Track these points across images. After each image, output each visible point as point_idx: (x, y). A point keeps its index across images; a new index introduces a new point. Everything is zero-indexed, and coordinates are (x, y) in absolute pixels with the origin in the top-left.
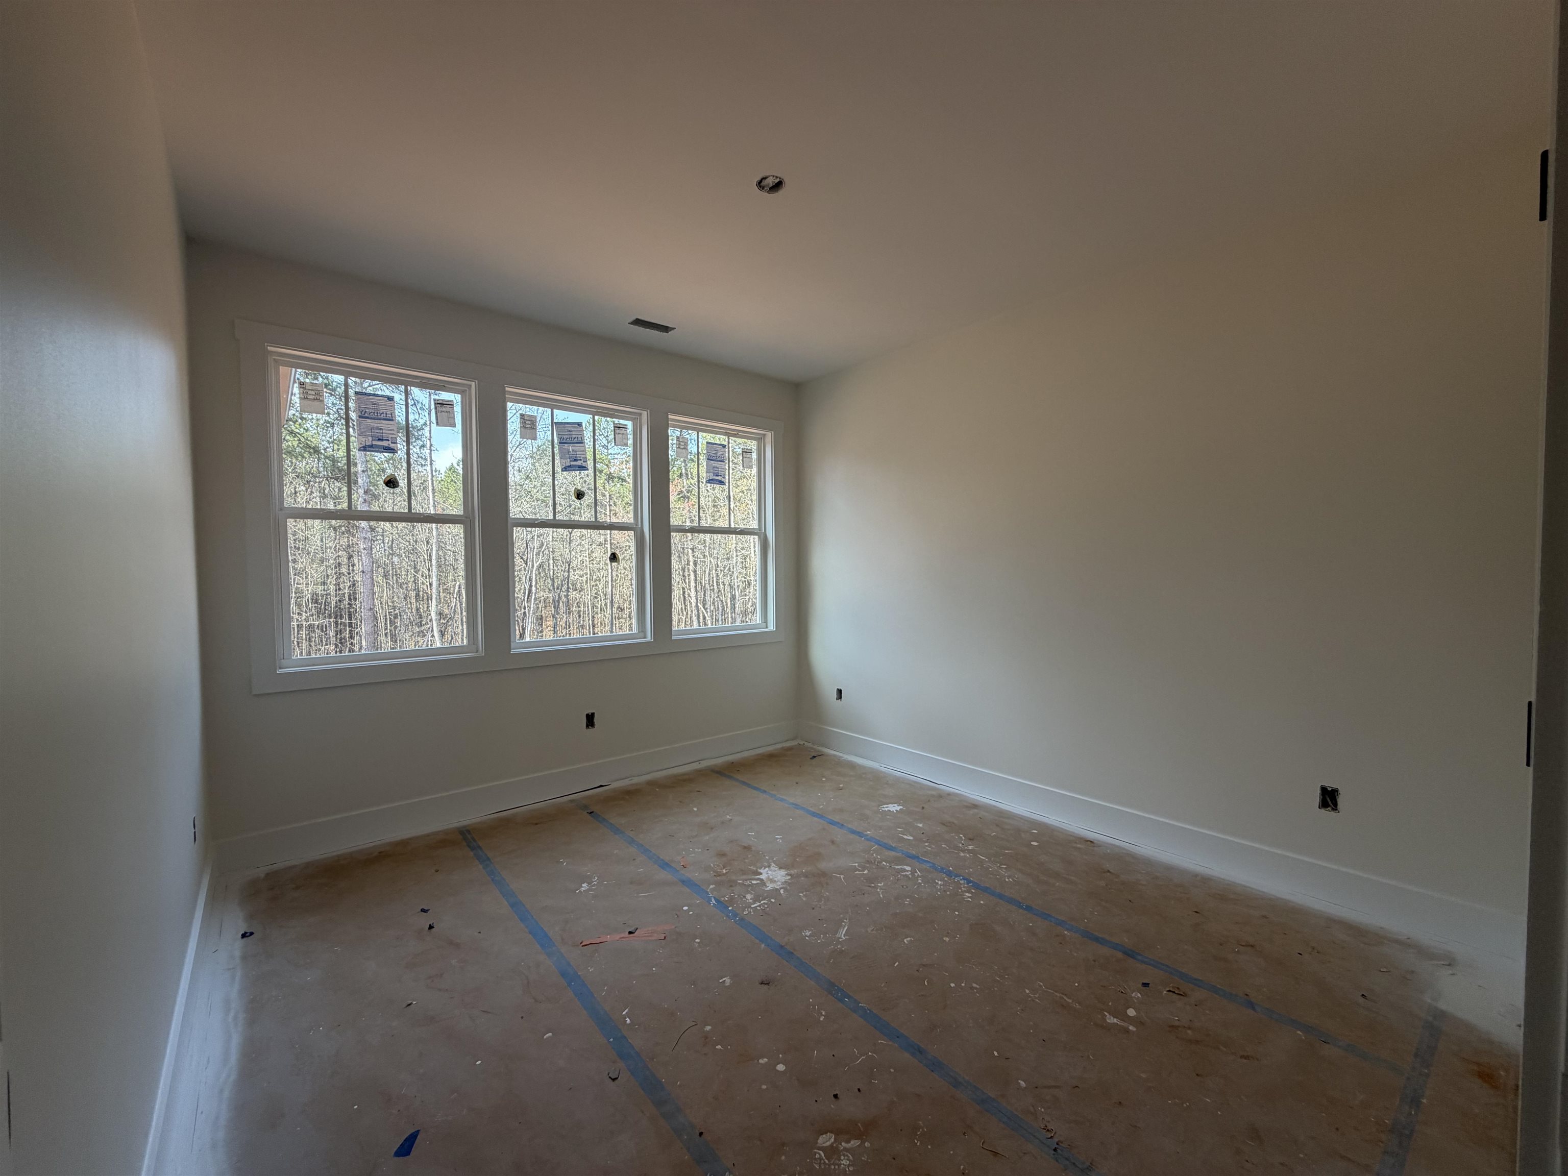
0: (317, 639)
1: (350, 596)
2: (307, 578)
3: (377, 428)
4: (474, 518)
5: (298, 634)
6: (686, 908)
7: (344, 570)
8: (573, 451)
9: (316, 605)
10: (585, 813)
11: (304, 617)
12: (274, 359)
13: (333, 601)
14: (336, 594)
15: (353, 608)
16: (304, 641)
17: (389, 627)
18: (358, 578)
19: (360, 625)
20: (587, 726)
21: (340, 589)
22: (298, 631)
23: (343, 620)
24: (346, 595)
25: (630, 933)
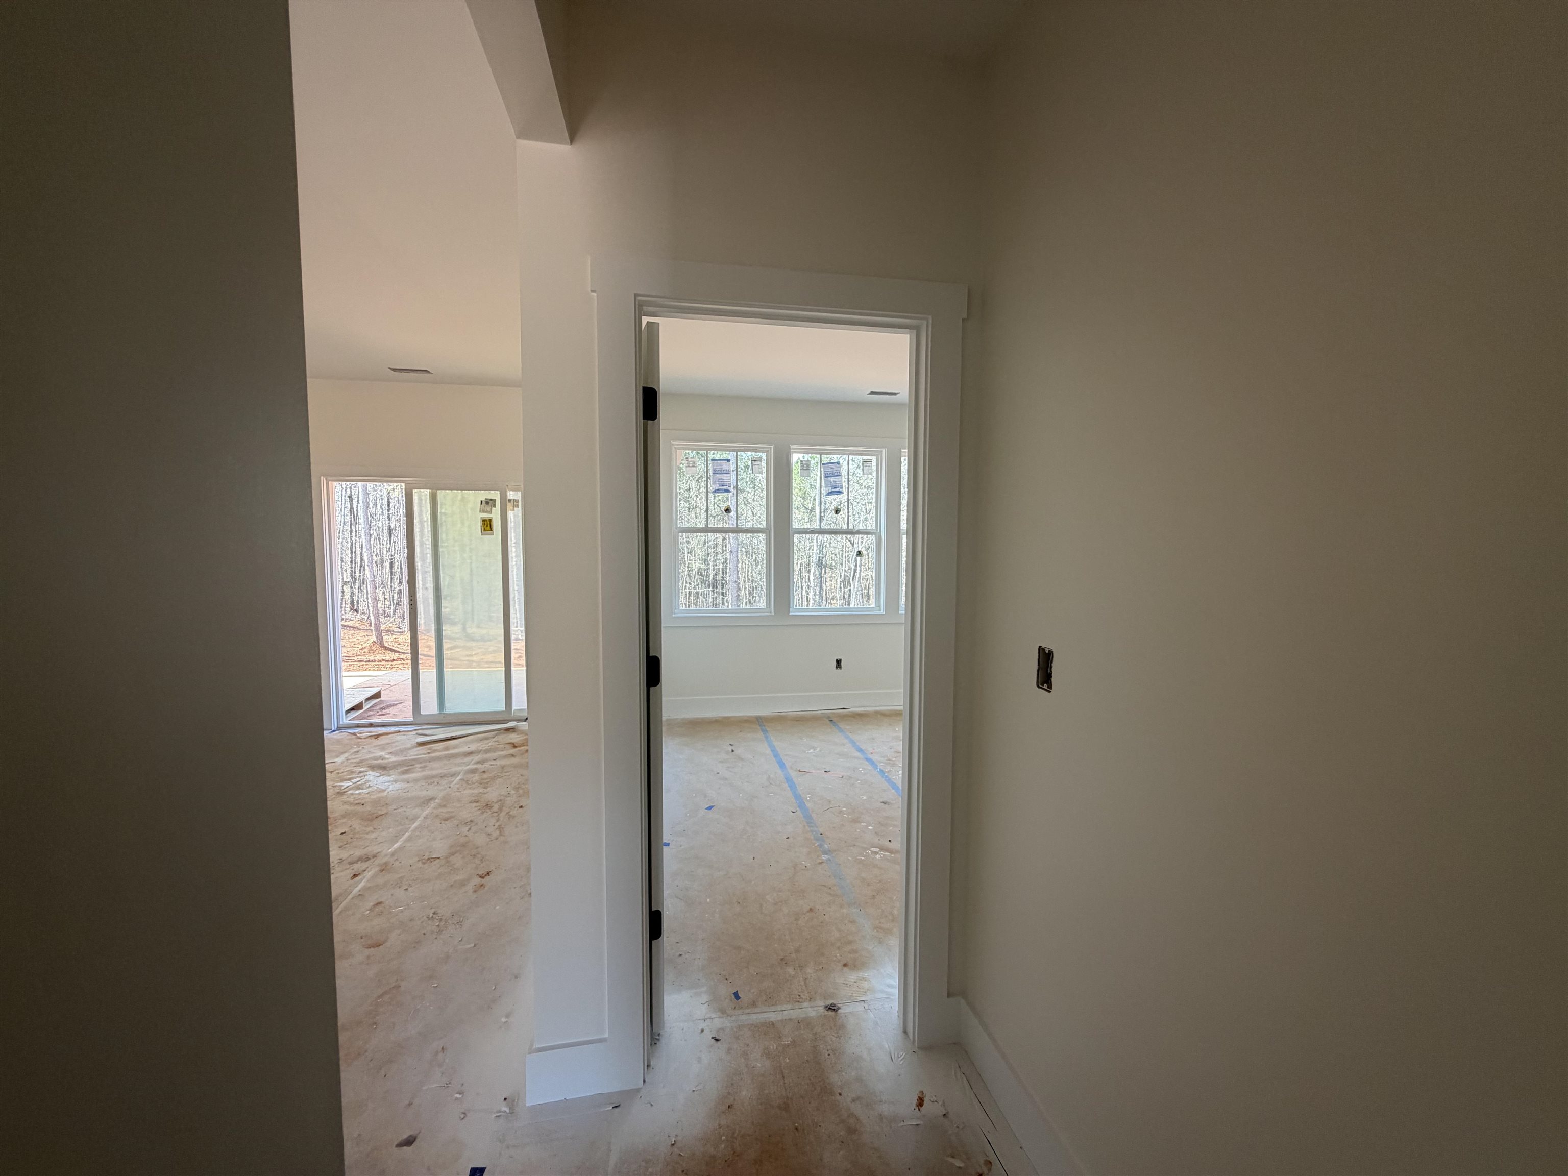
0: (701, 604)
1: (723, 570)
2: (695, 555)
3: (722, 479)
4: (771, 529)
5: (689, 599)
6: (860, 769)
7: (719, 549)
8: (834, 482)
9: (700, 577)
10: (827, 720)
11: (693, 586)
12: (675, 447)
13: (712, 573)
14: (714, 568)
15: (725, 580)
16: (692, 605)
17: (748, 597)
18: (728, 556)
19: (729, 594)
20: (837, 667)
21: (716, 565)
22: (689, 597)
23: (718, 590)
24: (721, 570)
25: (825, 772)
